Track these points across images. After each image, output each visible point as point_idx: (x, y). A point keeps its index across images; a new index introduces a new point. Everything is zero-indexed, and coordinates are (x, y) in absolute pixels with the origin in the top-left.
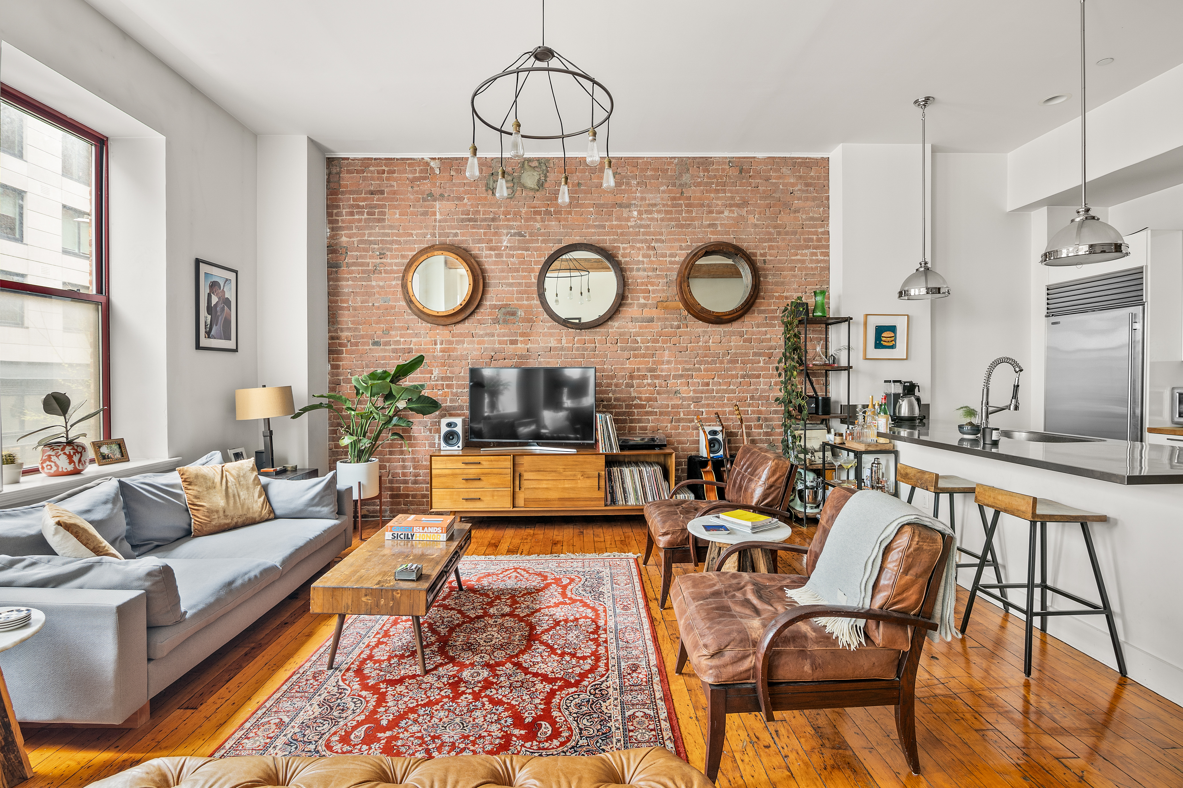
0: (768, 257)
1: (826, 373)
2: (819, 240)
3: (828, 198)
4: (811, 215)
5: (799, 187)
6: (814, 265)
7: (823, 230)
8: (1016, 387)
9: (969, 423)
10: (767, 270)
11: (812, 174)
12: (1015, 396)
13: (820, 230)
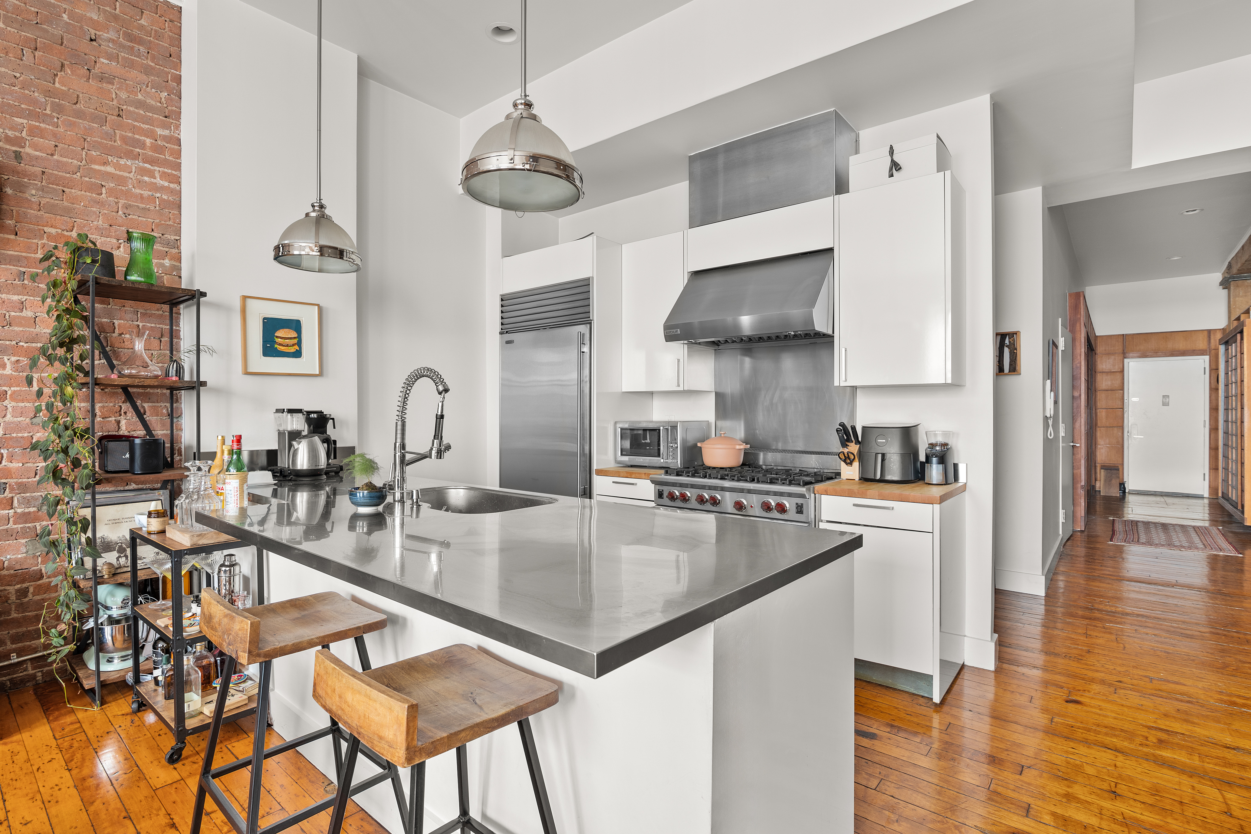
0: (28, 150)
1: (172, 393)
2: (157, 149)
3: (178, 80)
4: (140, 97)
5: (112, 35)
6: (146, 193)
7: (166, 132)
8: (440, 418)
9: (367, 485)
10: (25, 174)
11: (142, 22)
12: (438, 434)
13: (160, 131)
